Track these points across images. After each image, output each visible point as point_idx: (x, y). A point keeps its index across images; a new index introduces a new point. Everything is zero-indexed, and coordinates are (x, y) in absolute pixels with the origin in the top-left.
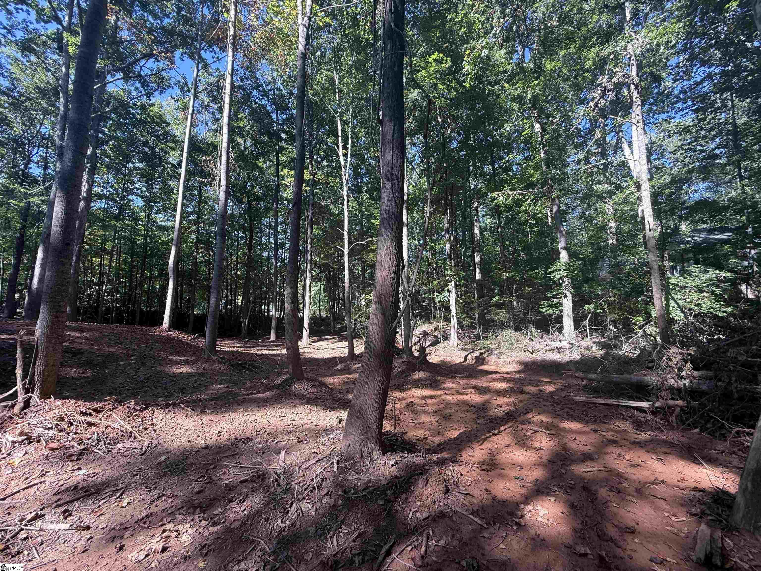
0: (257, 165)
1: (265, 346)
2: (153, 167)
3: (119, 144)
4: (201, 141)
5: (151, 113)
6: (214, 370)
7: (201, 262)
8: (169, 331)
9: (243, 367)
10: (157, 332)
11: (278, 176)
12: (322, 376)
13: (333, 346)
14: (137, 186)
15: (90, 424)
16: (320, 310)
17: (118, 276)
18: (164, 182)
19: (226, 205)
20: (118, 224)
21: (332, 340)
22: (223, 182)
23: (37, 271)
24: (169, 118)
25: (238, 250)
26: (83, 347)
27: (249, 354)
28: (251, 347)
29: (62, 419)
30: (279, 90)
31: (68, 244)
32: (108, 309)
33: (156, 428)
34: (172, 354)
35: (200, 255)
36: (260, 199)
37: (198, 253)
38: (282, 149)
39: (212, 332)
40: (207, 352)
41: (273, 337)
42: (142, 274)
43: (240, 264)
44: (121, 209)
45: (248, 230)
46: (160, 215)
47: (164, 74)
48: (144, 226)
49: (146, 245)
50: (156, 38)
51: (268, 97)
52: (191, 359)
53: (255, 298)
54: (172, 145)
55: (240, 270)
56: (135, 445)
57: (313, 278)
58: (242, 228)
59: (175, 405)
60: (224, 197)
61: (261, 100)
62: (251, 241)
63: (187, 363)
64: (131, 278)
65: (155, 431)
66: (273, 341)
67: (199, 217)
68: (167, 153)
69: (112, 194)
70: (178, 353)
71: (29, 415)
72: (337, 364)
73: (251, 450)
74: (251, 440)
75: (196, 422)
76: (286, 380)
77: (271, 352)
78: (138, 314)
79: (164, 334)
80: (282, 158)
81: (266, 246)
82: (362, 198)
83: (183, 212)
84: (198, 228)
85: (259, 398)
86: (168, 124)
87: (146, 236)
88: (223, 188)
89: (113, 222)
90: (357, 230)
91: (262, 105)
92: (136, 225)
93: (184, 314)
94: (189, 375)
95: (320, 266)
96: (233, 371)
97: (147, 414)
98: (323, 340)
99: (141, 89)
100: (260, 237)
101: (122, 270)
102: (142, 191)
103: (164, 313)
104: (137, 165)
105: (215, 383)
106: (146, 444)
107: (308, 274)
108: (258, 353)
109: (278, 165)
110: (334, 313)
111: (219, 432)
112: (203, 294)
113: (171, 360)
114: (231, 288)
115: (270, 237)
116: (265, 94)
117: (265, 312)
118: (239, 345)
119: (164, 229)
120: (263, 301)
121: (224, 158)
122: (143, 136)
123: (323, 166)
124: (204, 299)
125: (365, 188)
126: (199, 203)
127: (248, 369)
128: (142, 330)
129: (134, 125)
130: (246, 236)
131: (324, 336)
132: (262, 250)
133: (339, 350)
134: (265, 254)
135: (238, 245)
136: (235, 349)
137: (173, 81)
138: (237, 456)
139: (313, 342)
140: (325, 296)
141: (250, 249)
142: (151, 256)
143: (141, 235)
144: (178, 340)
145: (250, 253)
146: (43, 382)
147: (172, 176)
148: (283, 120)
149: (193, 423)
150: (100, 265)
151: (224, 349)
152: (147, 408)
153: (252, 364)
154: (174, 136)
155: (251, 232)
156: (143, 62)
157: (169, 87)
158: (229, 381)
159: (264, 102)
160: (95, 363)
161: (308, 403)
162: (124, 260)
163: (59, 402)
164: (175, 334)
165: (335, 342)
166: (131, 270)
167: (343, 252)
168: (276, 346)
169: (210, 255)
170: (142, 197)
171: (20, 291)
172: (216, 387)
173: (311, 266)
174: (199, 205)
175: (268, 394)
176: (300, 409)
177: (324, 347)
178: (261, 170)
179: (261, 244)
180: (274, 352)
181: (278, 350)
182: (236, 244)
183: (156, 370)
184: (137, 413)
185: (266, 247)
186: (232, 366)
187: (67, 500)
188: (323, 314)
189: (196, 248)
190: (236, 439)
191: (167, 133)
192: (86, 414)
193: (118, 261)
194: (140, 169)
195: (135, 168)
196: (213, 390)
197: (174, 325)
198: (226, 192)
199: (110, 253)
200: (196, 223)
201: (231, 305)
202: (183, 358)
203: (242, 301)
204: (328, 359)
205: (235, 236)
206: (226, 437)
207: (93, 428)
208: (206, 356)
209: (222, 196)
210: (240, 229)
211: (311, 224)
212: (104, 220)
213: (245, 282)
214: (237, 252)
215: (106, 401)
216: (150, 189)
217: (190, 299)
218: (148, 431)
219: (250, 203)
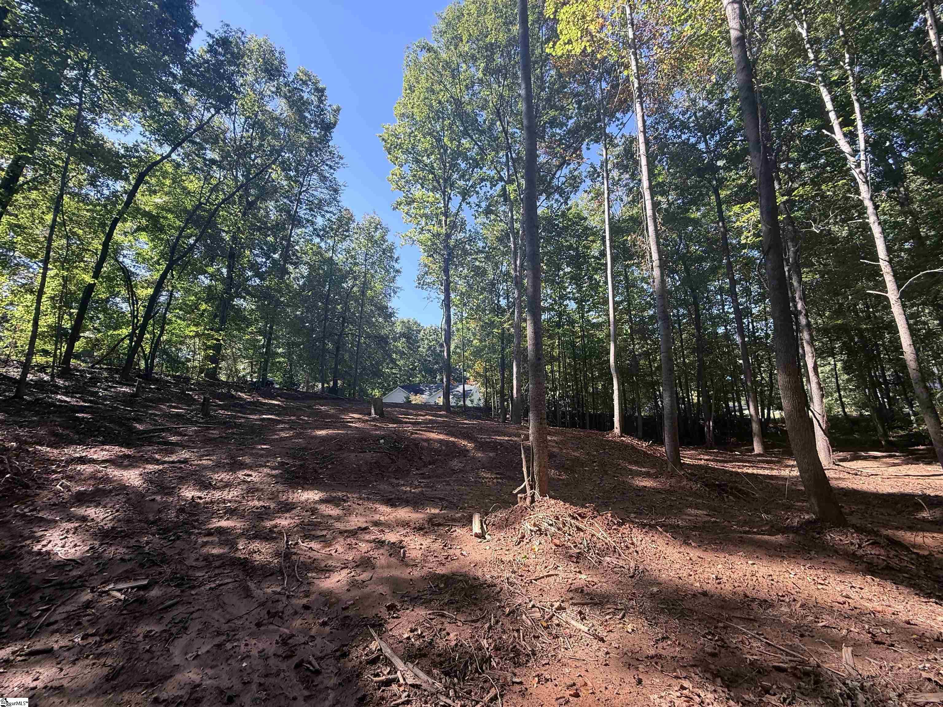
0: (689, 218)
1: (749, 462)
2: (578, 267)
3: (551, 257)
4: (619, 221)
5: (571, 216)
6: (683, 488)
7: (640, 355)
8: (622, 436)
9: (723, 490)
10: (609, 437)
11: (722, 218)
12: (886, 526)
13: (892, 470)
14: (568, 290)
15: (579, 529)
16: (843, 405)
17: (566, 379)
18: (591, 278)
19: (663, 281)
20: (560, 331)
21: (888, 460)
22: (655, 256)
23: (515, 382)
24: (585, 214)
25: (681, 332)
26: (555, 450)
27: (726, 472)
28: (726, 462)
29: (558, 519)
30: (704, 108)
31: (539, 359)
32: (563, 413)
33: (638, 549)
34: (630, 463)
35: (637, 347)
36: (700, 259)
37: (634, 345)
38: (721, 182)
39: (673, 440)
40: (670, 465)
41: (757, 448)
42: (585, 376)
43: (686, 349)
44: (560, 315)
45: (691, 305)
46: (591, 313)
47: (576, 173)
48: (580, 327)
49: (584, 346)
50: (565, 144)
51: (688, 128)
52: (652, 471)
53: (717, 391)
54: (591, 238)
55: (688, 356)
56: (621, 563)
57: (819, 353)
58: (684, 303)
59: (652, 527)
60: (659, 273)
61: (680, 137)
62: (698, 316)
63: (648, 475)
64: (576, 381)
65: (637, 552)
66: (759, 455)
67: (629, 305)
68: (589, 248)
69: (552, 304)
70: (636, 463)
71: (537, 509)
72: (921, 508)
73: (775, 621)
74: (772, 606)
75: (681, 555)
76: (809, 522)
77: (761, 472)
78: (587, 418)
79: (618, 440)
80: (723, 193)
81: (720, 318)
82: (906, 189)
83: (615, 303)
84: (630, 317)
85: (766, 542)
86: (585, 219)
87: (583, 337)
88: (656, 263)
89: (557, 330)
90: (905, 250)
91: (683, 142)
92: (574, 327)
93: (631, 416)
94: (656, 491)
95: (825, 331)
96: (710, 494)
97: (625, 529)
98: (865, 458)
99: (560, 198)
100: (709, 309)
101: (569, 374)
102: (574, 294)
103: (613, 416)
104: (566, 270)
105: (690, 507)
106: (632, 564)
107: (807, 348)
108: (739, 471)
109: (720, 203)
110: (879, 410)
111: (717, 578)
112: (648, 391)
113: (631, 470)
114: (680, 382)
115: (723, 306)
116: (684, 126)
117: (735, 411)
118: (706, 457)
119: (598, 326)
120: (730, 395)
121: (651, 228)
122: (567, 241)
123: (802, 172)
124: (649, 399)
125: (909, 168)
126: (627, 288)
127: (732, 494)
128: (596, 434)
129: (559, 235)
130: (689, 311)
131: (867, 450)
132: (715, 325)
133: (913, 480)
134: (721, 330)
135: (680, 326)
136: (702, 462)
137: (584, 174)
138: (756, 625)
139: (841, 460)
140: (849, 381)
141: (698, 328)
142: (590, 356)
143: (579, 337)
144: (633, 447)
145: (699, 331)
146: (540, 480)
147: (596, 270)
148: (717, 145)
149: (679, 555)
150: (552, 372)
151: (688, 461)
152: (623, 524)
153: (736, 488)
154: (591, 229)
155: (696, 304)
156: (559, 173)
157: (581, 183)
158: (709, 508)
159: (684, 137)
160: (566, 466)
161: (873, 573)
162: (569, 364)
163: (553, 502)
164: (627, 440)
165: (895, 465)
166: (576, 374)
167: (887, 299)
168: (768, 462)
169: (648, 344)
170: (574, 299)
171: (507, 401)
172: (693, 511)
173: (811, 335)
174: (627, 291)
175: (779, 538)
176: (858, 580)
177: (870, 471)
178: (696, 222)
179: (712, 318)
180: (767, 472)
181: (772, 469)
182: (676, 325)
183: (619, 480)
184: (615, 527)
185: (723, 319)
186: (706, 485)
187: (579, 601)
188: (852, 411)
189: (633, 340)
190: (746, 596)
191: (586, 228)
192: (574, 518)
193: (565, 367)
194: (569, 273)
195: (565, 274)
196: (689, 515)
197: (625, 430)
198: (660, 266)
199: (557, 359)
200: (628, 311)
201: (684, 404)
202: (643, 470)
203: (698, 397)
204: (890, 495)
205: (674, 316)
206: (728, 587)
207: (582, 533)
208: (669, 470)
209: (656, 273)
210: (680, 306)
211: (797, 269)
212: (549, 330)
213: (699, 372)
214: (681, 335)
215: (586, 507)
216: (579, 288)
217: (634, 398)
218: (630, 551)
219: (687, 270)
